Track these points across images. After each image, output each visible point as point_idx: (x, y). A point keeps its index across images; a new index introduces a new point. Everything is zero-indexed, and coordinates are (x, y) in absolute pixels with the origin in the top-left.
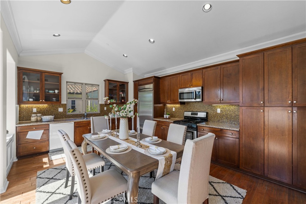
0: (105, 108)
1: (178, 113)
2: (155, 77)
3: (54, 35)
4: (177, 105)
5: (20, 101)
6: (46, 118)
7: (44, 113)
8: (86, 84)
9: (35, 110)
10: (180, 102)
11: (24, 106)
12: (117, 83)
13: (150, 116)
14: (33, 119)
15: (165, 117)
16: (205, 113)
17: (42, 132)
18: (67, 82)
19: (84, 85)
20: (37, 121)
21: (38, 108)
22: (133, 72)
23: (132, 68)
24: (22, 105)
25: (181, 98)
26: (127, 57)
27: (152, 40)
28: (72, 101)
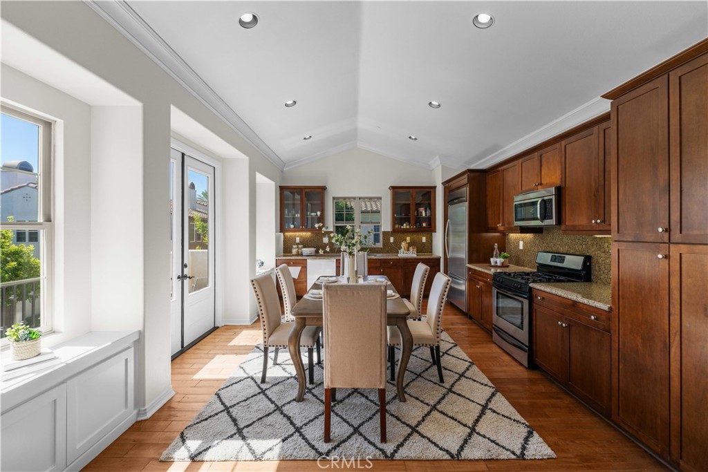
0: (392, 240)
1: (529, 254)
2: (470, 171)
3: (305, 138)
4: (528, 235)
5: (282, 228)
6: (306, 251)
7: (305, 244)
8: (360, 198)
9: (298, 240)
10: (521, 227)
11: (288, 234)
12: (411, 190)
13: (461, 259)
14: (294, 251)
15: (492, 264)
16: (581, 259)
17: (299, 269)
18: (334, 198)
19: (357, 199)
20: (298, 254)
21: (301, 237)
22: (441, 163)
23: (437, 157)
24: (286, 234)
25: (519, 217)
26: (416, 139)
27: (435, 103)
28: (375, 226)
